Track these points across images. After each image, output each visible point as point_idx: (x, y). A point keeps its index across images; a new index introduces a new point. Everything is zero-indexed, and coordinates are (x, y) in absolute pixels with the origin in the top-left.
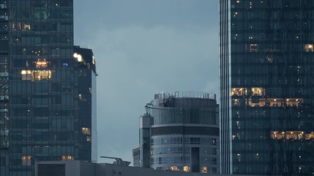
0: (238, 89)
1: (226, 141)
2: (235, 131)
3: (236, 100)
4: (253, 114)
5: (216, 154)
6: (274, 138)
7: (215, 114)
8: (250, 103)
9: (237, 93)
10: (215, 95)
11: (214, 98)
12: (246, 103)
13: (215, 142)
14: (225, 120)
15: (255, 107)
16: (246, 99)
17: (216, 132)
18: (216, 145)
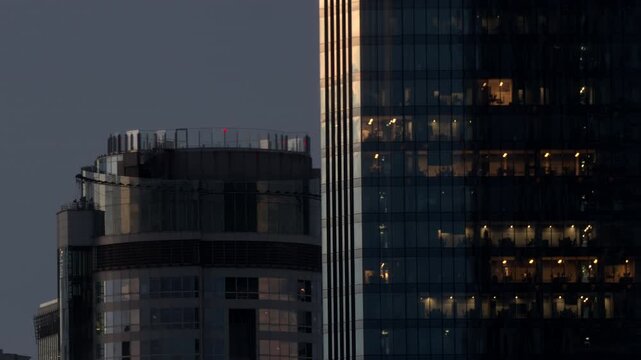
0: (381, 118)
1: (342, 290)
2: (372, 254)
3: (377, 156)
4: (432, 201)
5: (309, 331)
6: (500, 278)
7: (306, 201)
8: (422, 166)
9: (381, 134)
10: (307, 140)
11: (303, 150)
12: (410, 164)
13: (308, 291)
14: (341, 221)
15: (440, 177)
16: (410, 153)
17: (308, 258)
18: (309, 299)
